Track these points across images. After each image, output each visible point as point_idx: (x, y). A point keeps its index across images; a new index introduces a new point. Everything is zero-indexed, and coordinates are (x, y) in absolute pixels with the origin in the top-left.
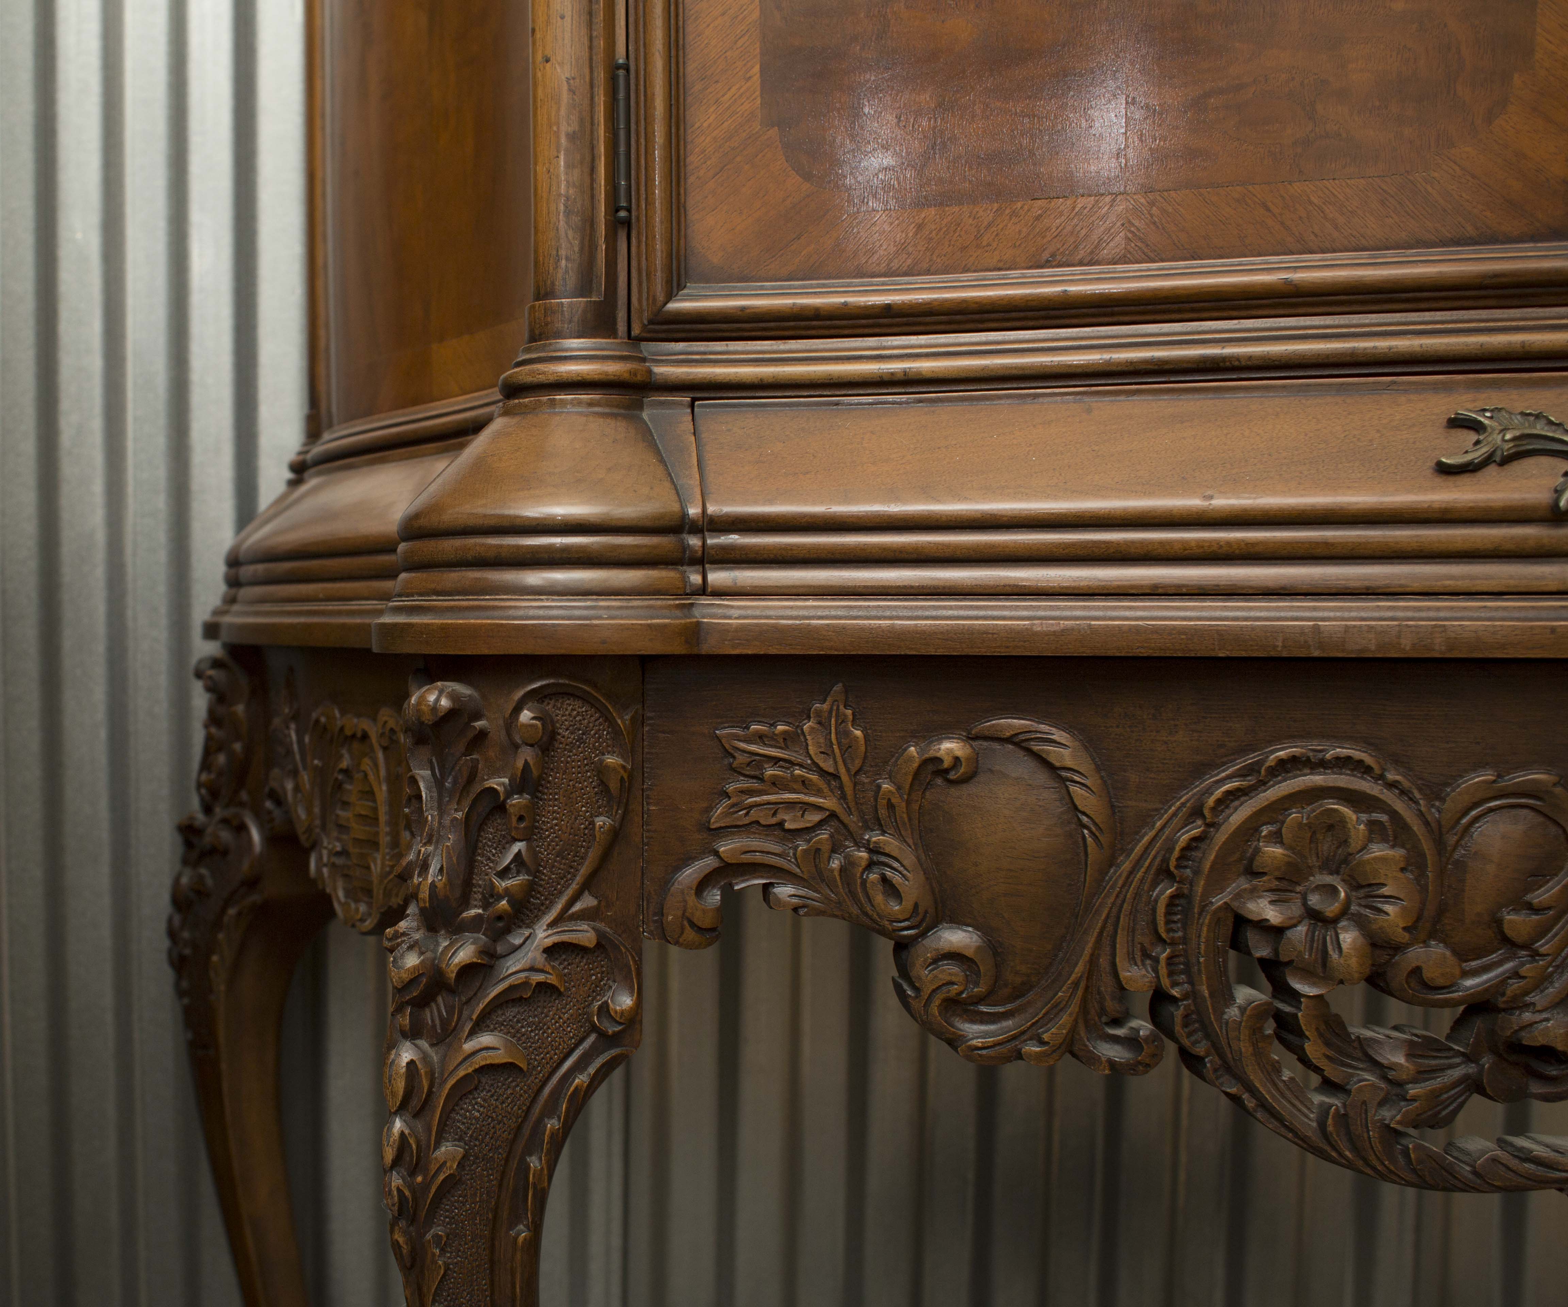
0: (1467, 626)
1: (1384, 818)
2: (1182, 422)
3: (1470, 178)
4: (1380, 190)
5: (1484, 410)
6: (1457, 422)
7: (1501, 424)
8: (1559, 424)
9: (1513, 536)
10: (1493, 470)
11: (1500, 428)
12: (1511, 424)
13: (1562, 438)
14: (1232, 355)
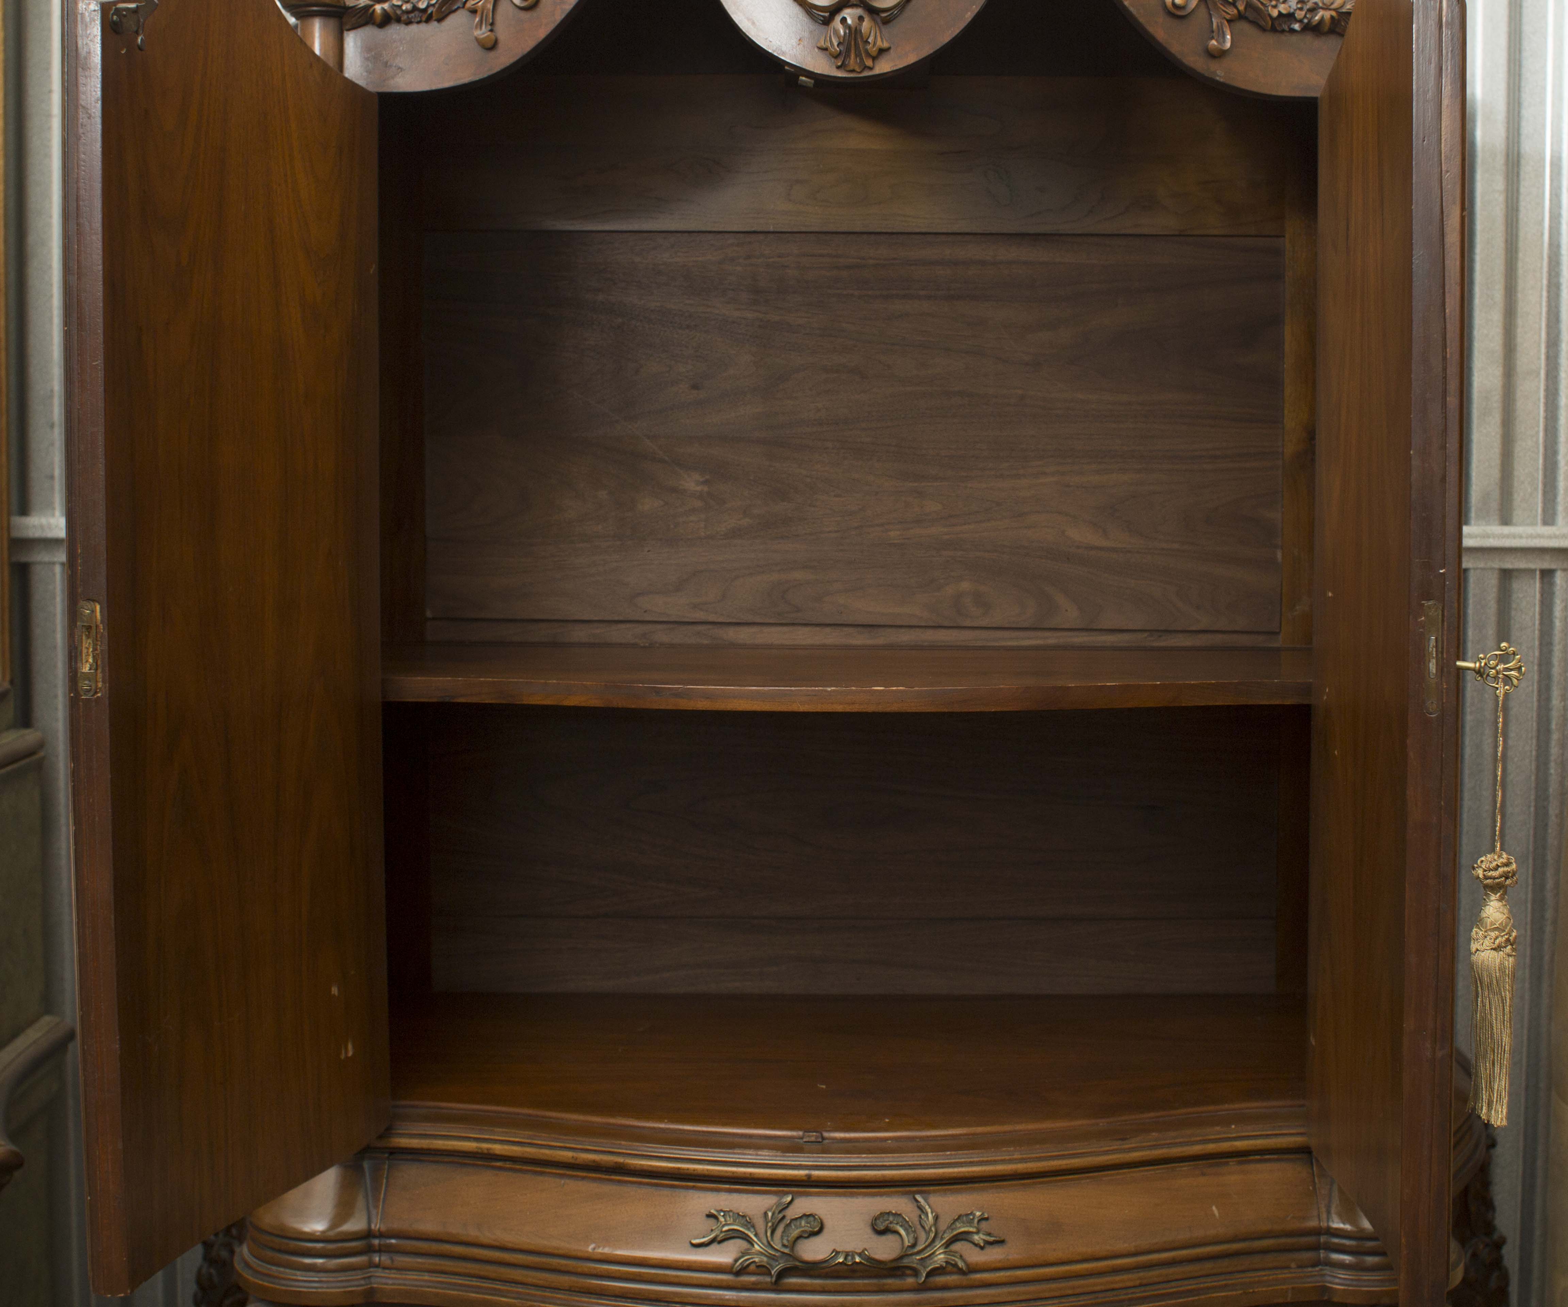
5: (722, 1211)
6: (710, 1216)
7: (726, 1221)
8: (750, 1222)
9: (717, 1280)
10: (714, 1246)
11: (724, 1223)
12: (730, 1221)
13: (746, 1232)
14: (628, 1164)
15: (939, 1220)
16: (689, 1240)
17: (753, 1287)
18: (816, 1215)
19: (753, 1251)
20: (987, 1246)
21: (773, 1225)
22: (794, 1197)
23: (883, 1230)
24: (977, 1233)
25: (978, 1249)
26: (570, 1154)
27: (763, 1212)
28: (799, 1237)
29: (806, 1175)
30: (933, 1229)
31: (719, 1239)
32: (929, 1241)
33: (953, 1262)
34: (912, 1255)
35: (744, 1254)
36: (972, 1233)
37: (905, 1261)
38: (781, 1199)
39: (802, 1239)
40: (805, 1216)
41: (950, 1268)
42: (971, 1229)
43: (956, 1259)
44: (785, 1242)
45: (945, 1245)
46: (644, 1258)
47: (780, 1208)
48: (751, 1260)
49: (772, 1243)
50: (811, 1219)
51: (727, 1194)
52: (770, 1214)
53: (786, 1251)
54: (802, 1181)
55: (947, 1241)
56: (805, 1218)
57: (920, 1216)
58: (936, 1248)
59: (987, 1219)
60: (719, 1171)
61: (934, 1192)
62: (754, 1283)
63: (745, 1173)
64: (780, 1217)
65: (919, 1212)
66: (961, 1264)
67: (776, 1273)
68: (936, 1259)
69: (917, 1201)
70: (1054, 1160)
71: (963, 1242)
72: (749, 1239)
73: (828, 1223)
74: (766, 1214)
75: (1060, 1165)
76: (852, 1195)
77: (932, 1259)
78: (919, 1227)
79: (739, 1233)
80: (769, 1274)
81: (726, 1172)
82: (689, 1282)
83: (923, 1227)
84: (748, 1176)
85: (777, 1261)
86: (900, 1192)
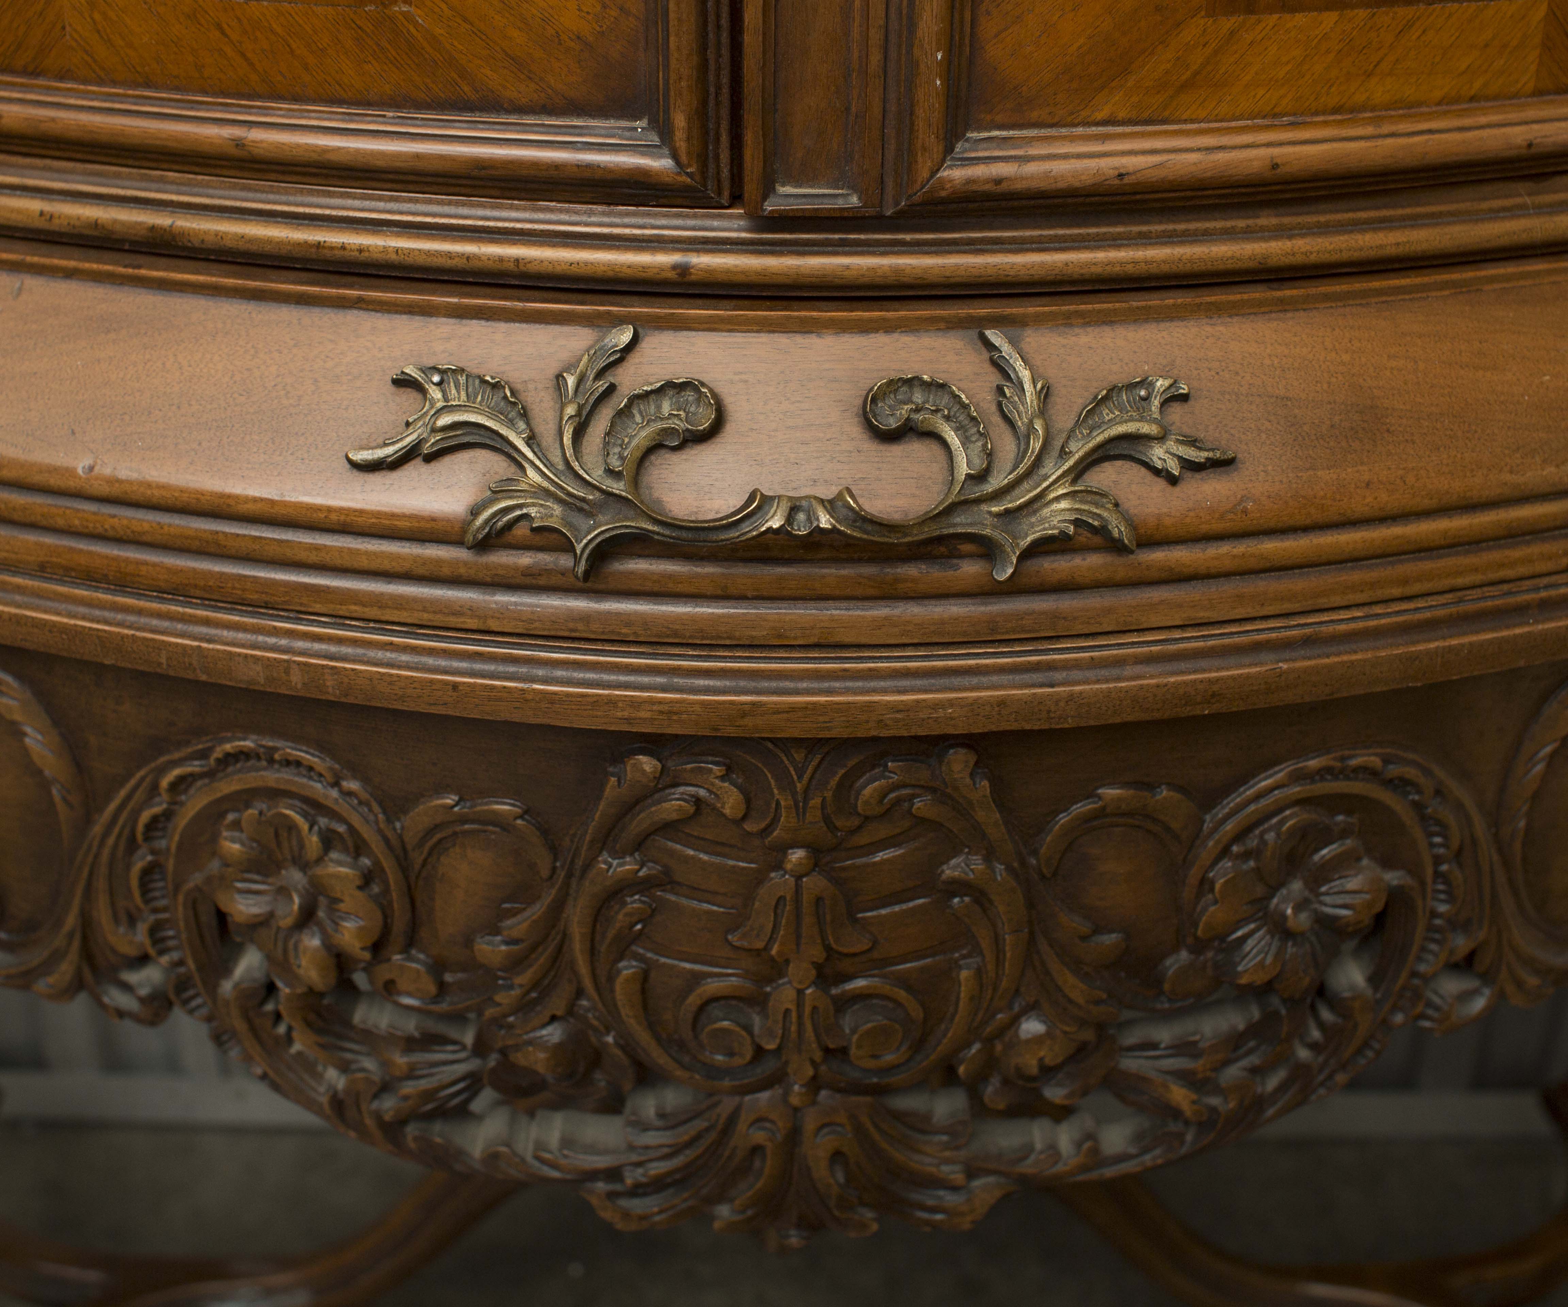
0: (361, 671)
1: (341, 829)
2: (108, 331)
3: (460, 22)
4: (354, 26)
5: (435, 369)
6: (403, 382)
7: (446, 398)
8: (514, 404)
9: (425, 561)
10: (415, 470)
11: (440, 405)
12: (458, 397)
13: (504, 431)
14: (183, 233)
15: (1052, 399)
16: (346, 449)
17: (528, 581)
18: (703, 384)
19: (523, 487)
20: (1188, 474)
21: (579, 414)
22: (640, 330)
23: (898, 428)
24: (1161, 439)
25: (1161, 484)
26: (35, 205)
27: (552, 371)
28: (655, 448)
29: (675, 267)
30: (1038, 426)
31: (426, 449)
32: (1027, 462)
33: (1096, 523)
34: (978, 501)
35: (497, 493)
36: (1148, 438)
37: (958, 520)
38: (601, 339)
39: (663, 452)
40: (671, 387)
41: (1085, 537)
42: (1146, 428)
43: (1105, 514)
44: (615, 463)
45: (1069, 478)
46: (222, 496)
47: (602, 364)
48: (518, 513)
49: (576, 465)
50: (690, 395)
51: (452, 321)
52: (571, 381)
53: (618, 487)
54: (665, 282)
55: (1077, 463)
56: (671, 393)
57: (1000, 390)
58: (1045, 485)
59: (1184, 398)
60: (428, 253)
61: (1038, 321)
62: (527, 572)
63: (501, 259)
64: (601, 390)
65: (995, 378)
66: (1118, 528)
67: (587, 551)
68: (1046, 512)
69: (989, 345)
70: (1363, 231)
71: (1119, 463)
72: (511, 451)
73: (737, 409)
74: (559, 377)
75: (1381, 247)
76: (806, 328)
77: (1035, 512)
78: (997, 419)
79: (482, 432)
80: (568, 547)
81: (449, 255)
82: (347, 563)
83: (1010, 422)
84: (511, 266)
85: (589, 515)
86: (942, 319)
